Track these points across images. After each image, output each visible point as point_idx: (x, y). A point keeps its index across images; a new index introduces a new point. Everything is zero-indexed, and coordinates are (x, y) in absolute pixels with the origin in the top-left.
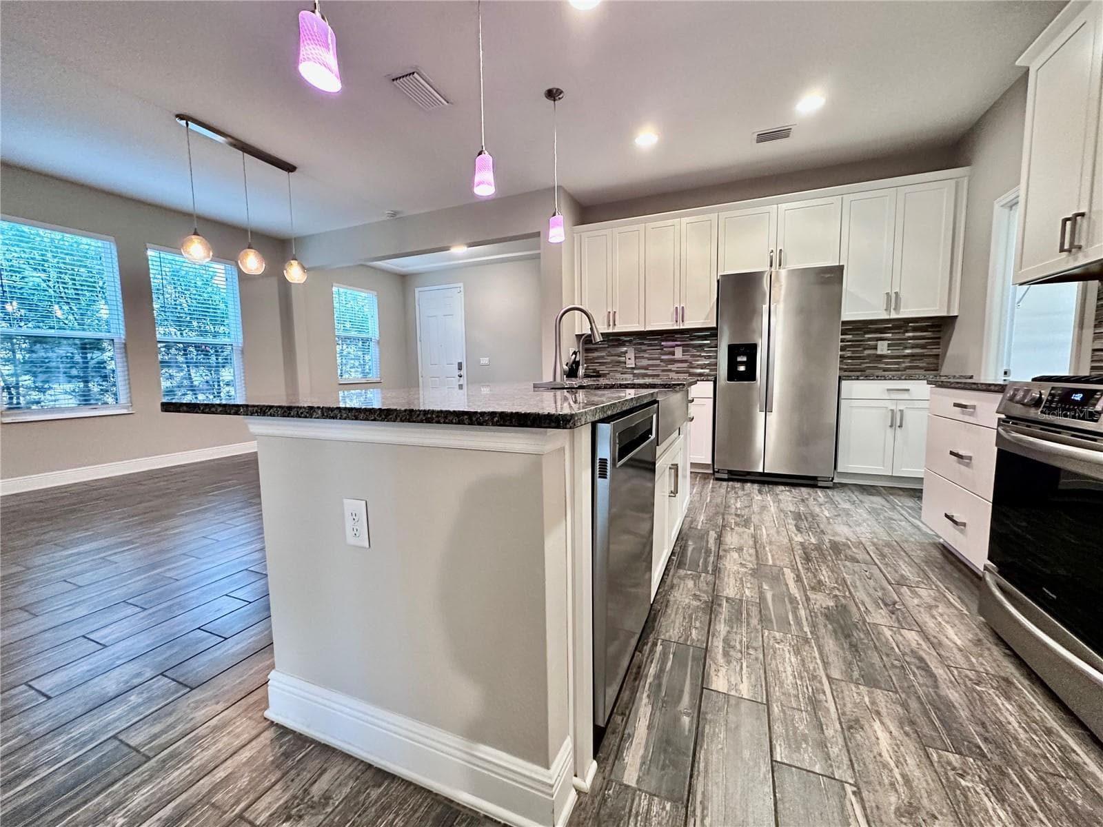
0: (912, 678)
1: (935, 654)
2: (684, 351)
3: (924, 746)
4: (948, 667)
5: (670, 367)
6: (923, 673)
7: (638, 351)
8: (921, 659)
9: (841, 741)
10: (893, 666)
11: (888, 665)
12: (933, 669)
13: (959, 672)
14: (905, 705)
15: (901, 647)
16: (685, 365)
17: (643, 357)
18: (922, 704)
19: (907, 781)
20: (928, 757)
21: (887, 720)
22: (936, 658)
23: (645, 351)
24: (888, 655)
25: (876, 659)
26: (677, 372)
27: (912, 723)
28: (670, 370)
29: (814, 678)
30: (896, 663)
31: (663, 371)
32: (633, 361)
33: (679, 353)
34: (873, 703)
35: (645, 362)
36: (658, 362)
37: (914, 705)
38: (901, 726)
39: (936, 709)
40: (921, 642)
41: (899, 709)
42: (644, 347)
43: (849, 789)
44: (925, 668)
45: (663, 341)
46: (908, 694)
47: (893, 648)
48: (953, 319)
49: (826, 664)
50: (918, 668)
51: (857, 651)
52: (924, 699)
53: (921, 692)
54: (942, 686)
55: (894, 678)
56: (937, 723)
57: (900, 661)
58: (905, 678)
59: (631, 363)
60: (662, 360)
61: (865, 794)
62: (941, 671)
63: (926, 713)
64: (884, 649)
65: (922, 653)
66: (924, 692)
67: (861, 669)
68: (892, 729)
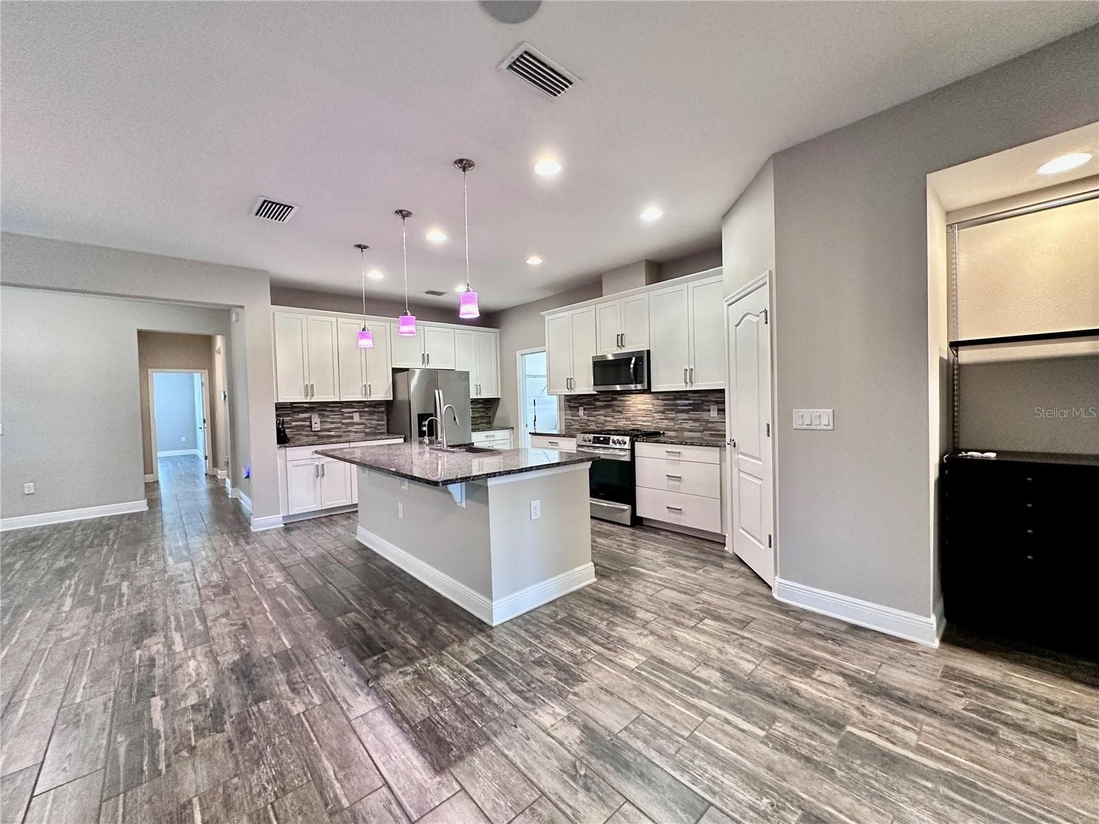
2: (360, 416)
5: (350, 429)
7: (321, 416)
16: (362, 426)
17: (326, 421)
23: (328, 416)
26: (356, 432)
28: (350, 431)
31: (344, 432)
32: (318, 425)
33: (356, 418)
35: (328, 426)
36: (339, 425)
42: (326, 413)
45: (344, 408)
48: (498, 399)
59: (317, 426)
60: (343, 424)
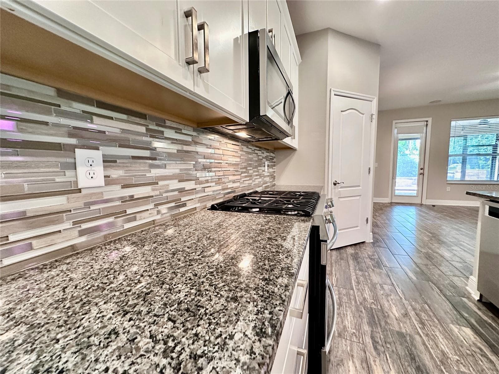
0: (382, 337)
1: (367, 353)
3: (382, 310)
4: (363, 344)
6: (376, 340)
8: (376, 348)
9: (408, 310)
10: (390, 344)
11: (393, 344)
12: (371, 342)
13: (359, 340)
14: (386, 323)
15: (385, 358)
18: (380, 324)
19: (388, 301)
20: (381, 307)
21: (394, 317)
22: (367, 350)
24: (393, 351)
25: (399, 348)
27: (385, 317)
29: (427, 335)
30: (389, 346)
34: (399, 324)
37: (383, 323)
38: (388, 316)
39: (375, 322)
40: (372, 363)
41: (388, 321)
43: (403, 299)
44: (375, 343)
46: (385, 328)
47: (390, 358)
49: (424, 344)
50: (378, 343)
51: (410, 354)
52: (378, 326)
53: (379, 328)
54: (369, 332)
55: (390, 336)
56: (376, 316)
57: (387, 347)
58: (385, 336)
61: (399, 298)
62: (367, 340)
63: (379, 320)
64: (395, 356)
65: (374, 353)
66: (378, 329)
67: (406, 341)
68: (391, 314)
